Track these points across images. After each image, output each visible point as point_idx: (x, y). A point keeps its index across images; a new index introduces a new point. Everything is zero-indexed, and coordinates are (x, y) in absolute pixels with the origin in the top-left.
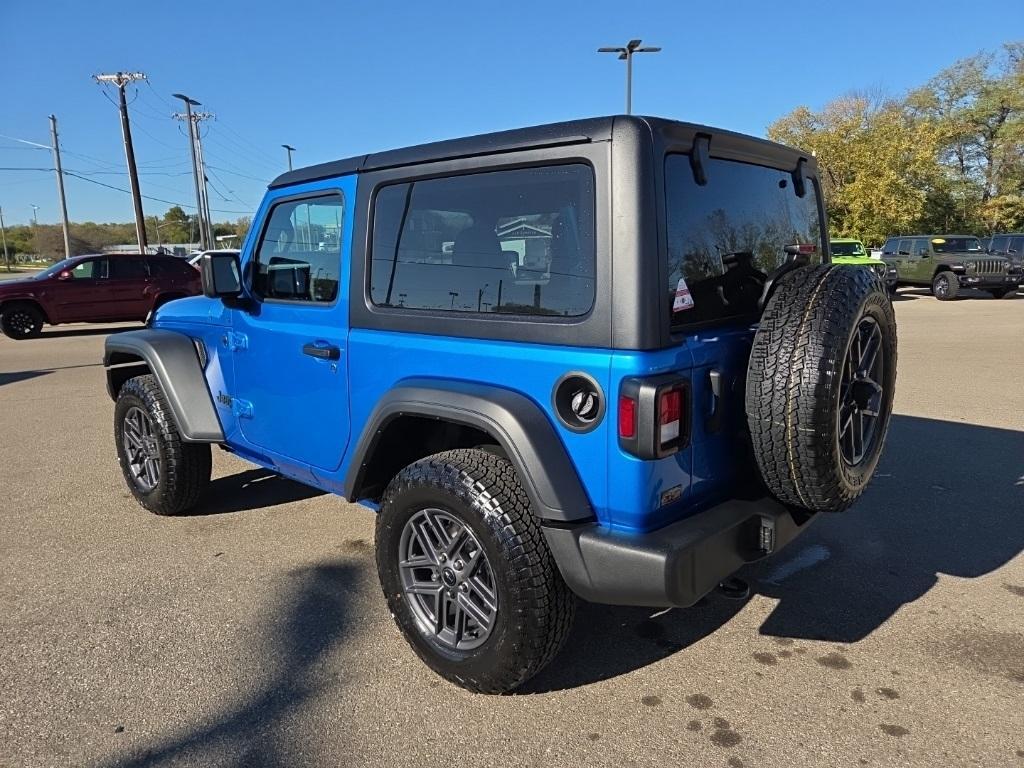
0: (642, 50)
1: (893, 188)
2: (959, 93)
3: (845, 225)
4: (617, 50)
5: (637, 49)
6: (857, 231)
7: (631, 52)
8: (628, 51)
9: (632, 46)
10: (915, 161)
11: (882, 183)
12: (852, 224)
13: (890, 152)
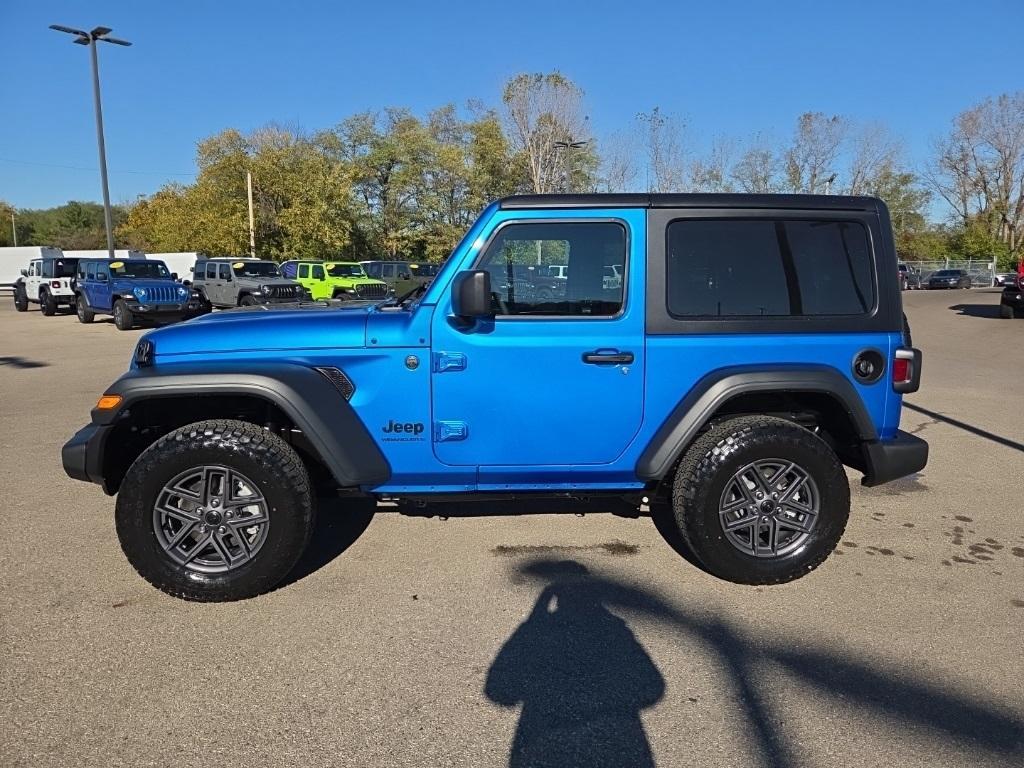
0: (108, 40)
1: (325, 217)
2: (358, 141)
3: (285, 246)
4: (76, 33)
5: (101, 37)
6: (296, 253)
7: (95, 38)
8: (91, 37)
9: (96, 34)
10: (339, 196)
11: (315, 211)
12: (291, 247)
13: (318, 183)
